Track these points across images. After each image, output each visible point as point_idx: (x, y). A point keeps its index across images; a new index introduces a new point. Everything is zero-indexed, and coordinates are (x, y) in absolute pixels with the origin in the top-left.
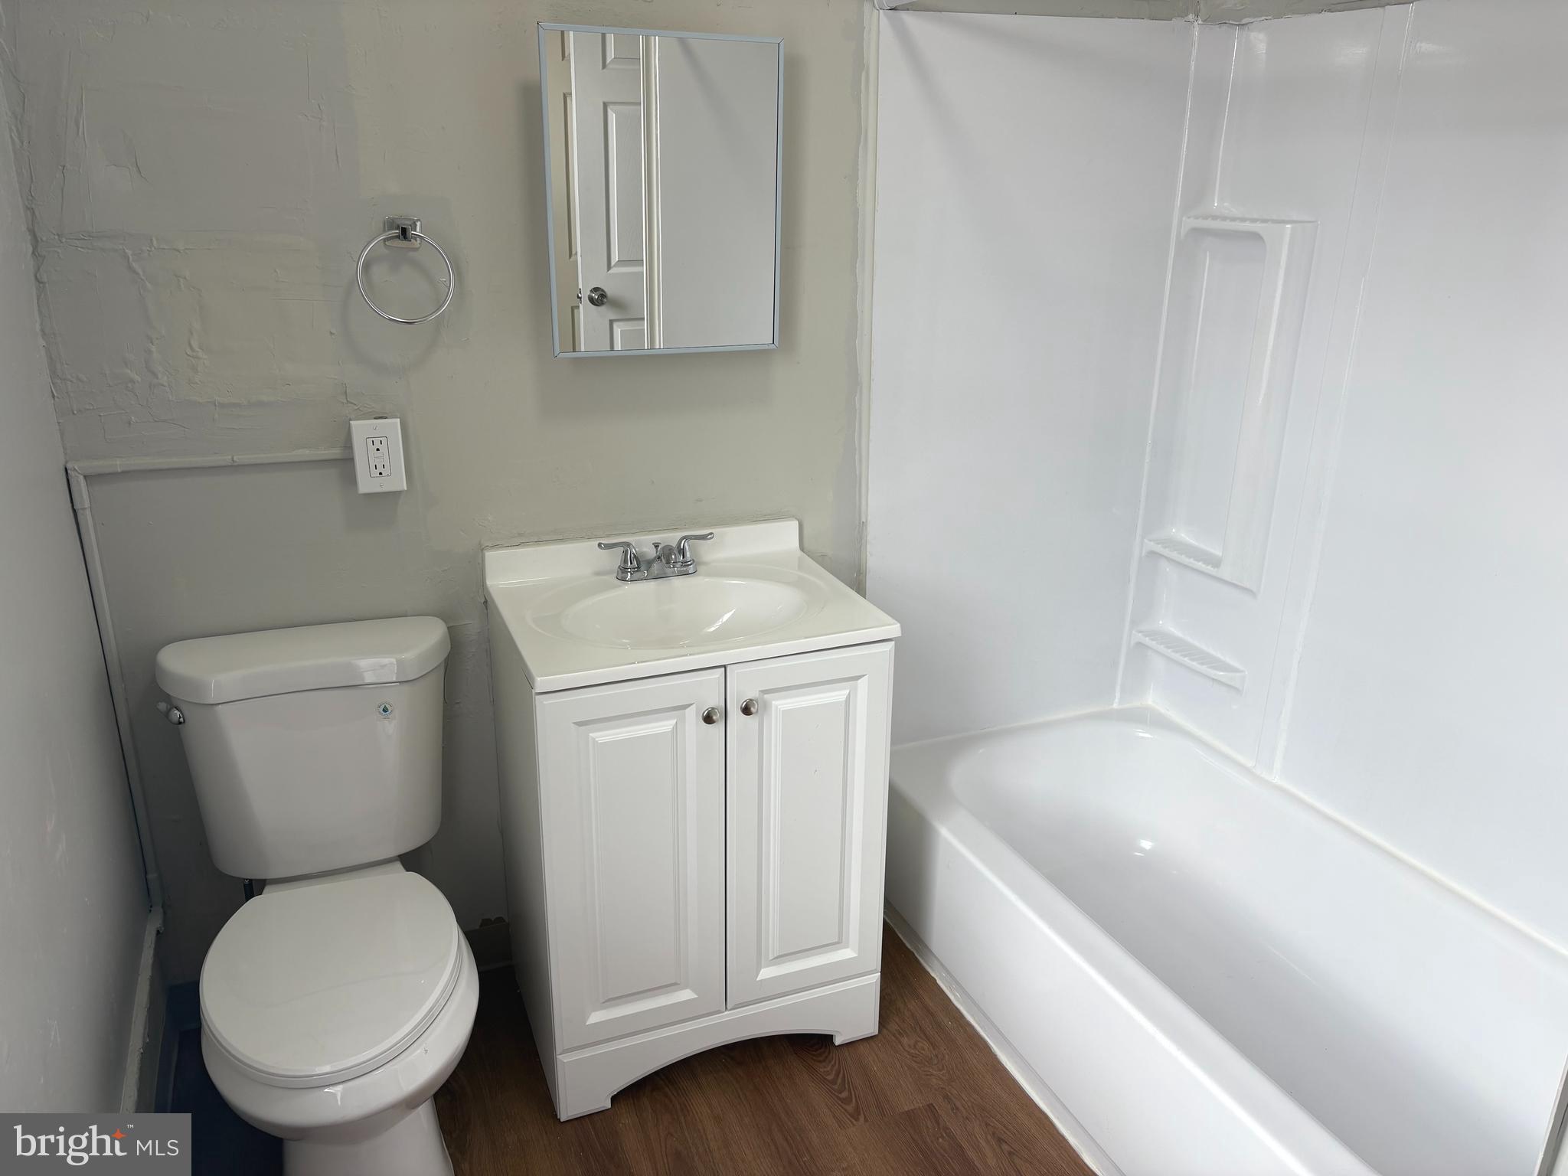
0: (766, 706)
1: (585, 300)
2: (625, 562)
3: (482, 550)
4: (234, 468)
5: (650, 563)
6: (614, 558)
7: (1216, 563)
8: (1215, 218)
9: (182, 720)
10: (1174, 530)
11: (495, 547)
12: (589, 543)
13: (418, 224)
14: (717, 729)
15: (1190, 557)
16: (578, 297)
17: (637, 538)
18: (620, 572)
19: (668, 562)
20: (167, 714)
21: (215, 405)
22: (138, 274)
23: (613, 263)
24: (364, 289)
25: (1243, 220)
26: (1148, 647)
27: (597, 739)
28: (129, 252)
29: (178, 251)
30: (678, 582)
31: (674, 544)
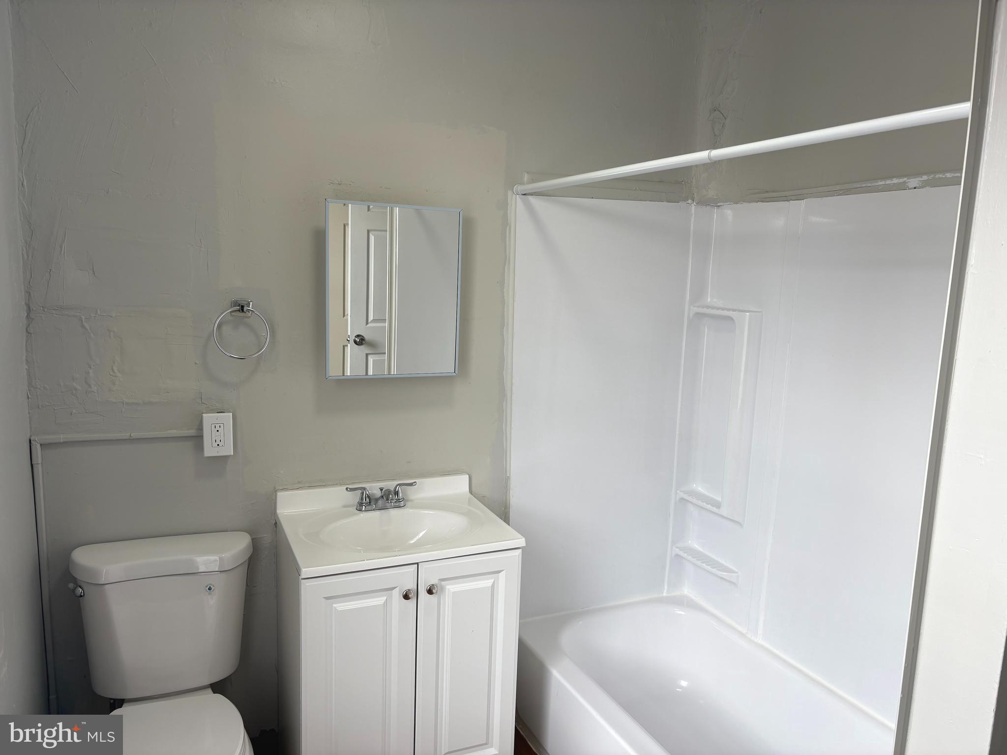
0: (442, 589)
1: (352, 342)
2: (362, 499)
3: (276, 491)
4: (131, 440)
5: (377, 500)
6: (355, 497)
7: (718, 505)
8: (708, 307)
9: (82, 594)
10: (694, 486)
11: (283, 490)
12: (341, 488)
13: (251, 303)
14: (411, 603)
15: (703, 502)
16: (347, 340)
17: (370, 485)
18: (358, 505)
19: (387, 500)
20: (74, 590)
21: (123, 404)
22: (86, 329)
23: (369, 321)
24: (216, 338)
25: (723, 309)
26: (683, 558)
27: (338, 608)
28: (83, 317)
29: (111, 317)
30: (394, 512)
31: (392, 489)
